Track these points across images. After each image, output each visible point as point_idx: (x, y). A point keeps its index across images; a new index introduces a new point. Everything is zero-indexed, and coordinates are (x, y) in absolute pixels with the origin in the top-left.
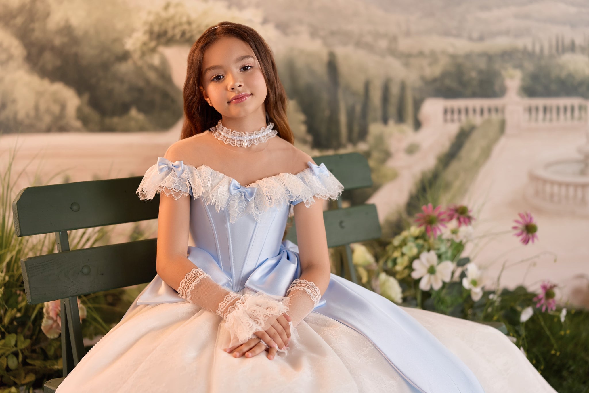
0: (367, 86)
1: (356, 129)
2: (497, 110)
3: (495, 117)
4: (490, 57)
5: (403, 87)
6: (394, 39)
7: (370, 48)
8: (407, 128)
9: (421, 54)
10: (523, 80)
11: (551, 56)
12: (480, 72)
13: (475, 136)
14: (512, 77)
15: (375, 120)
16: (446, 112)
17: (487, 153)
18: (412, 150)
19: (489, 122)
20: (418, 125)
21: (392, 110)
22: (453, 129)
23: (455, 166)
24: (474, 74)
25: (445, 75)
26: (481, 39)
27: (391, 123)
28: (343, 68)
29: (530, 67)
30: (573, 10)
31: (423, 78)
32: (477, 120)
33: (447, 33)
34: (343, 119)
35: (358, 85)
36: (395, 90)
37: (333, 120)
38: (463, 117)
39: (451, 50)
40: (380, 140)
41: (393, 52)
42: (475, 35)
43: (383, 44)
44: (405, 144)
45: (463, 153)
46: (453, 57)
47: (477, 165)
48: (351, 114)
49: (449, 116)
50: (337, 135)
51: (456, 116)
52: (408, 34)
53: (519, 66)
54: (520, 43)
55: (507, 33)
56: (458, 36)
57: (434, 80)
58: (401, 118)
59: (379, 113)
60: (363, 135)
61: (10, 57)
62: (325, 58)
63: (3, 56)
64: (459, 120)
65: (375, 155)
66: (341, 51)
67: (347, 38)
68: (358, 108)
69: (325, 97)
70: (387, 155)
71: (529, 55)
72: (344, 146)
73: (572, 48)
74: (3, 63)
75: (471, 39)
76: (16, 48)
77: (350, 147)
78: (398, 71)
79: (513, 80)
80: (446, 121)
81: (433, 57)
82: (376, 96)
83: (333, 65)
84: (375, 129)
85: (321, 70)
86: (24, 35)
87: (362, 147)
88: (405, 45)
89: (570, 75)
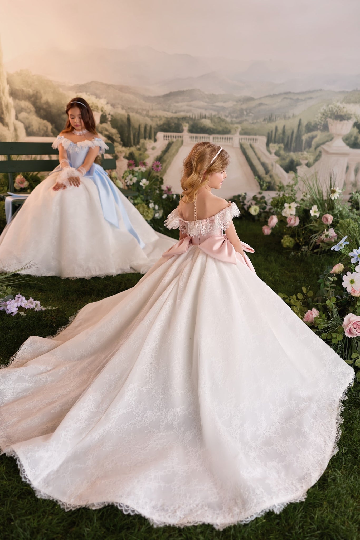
0: (140, 126)
1: (136, 140)
2: (180, 137)
3: (180, 139)
4: (178, 119)
5: (151, 127)
6: (148, 111)
7: (140, 114)
8: (152, 141)
9: (156, 117)
10: (189, 127)
11: (198, 120)
12: (175, 124)
13: (173, 145)
14: (185, 126)
15: (142, 138)
16: (164, 136)
17: (177, 151)
18: (153, 148)
19: (178, 140)
20: (155, 140)
21: (147, 135)
22: (167, 142)
23: (167, 155)
24: (173, 124)
25: (164, 124)
26: (176, 113)
27: (147, 139)
28: (132, 120)
29: (191, 123)
30: (206, 104)
31: (157, 125)
32: (174, 140)
33: (165, 110)
34: (132, 137)
35: (137, 126)
36: (148, 128)
37: (129, 137)
38: (170, 138)
39: (166, 116)
40: (143, 144)
41: (148, 116)
42: (174, 111)
43: (145, 113)
44: (151, 147)
45: (170, 150)
46: (167, 118)
47: (174, 155)
48: (134, 135)
49: (165, 138)
50: (130, 142)
51: (167, 138)
52: (152, 110)
53: (188, 123)
54: (188, 115)
55: (184, 111)
56: (168, 111)
57: (161, 126)
58: (150, 138)
59: (143, 136)
60: (138, 143)
61: (31, 111)
62: (126, 116)
63: (28, 111)
64: (169, 139)
65: (142, 149)
66: (131, 114)
67: (133, 110)
68: (137, 134)
69: (126, 129)
70: (146, 150)
71: (191, 119)
72: (133, 146)
73: (205, 117)
74: (29, 113)
75: (172, 112)
76: (33, 109)
77: (134, 146)
78: (149, 122)
79: (186, 127)
80: (164, 139)
81: (160, 118)
82: (142, 130)
83: (129, 119)
84: (142, 141)
85: (125, 120)
86: (34, 104)
87: (138, 146)
88: (151, 113)
89: (204, 126)
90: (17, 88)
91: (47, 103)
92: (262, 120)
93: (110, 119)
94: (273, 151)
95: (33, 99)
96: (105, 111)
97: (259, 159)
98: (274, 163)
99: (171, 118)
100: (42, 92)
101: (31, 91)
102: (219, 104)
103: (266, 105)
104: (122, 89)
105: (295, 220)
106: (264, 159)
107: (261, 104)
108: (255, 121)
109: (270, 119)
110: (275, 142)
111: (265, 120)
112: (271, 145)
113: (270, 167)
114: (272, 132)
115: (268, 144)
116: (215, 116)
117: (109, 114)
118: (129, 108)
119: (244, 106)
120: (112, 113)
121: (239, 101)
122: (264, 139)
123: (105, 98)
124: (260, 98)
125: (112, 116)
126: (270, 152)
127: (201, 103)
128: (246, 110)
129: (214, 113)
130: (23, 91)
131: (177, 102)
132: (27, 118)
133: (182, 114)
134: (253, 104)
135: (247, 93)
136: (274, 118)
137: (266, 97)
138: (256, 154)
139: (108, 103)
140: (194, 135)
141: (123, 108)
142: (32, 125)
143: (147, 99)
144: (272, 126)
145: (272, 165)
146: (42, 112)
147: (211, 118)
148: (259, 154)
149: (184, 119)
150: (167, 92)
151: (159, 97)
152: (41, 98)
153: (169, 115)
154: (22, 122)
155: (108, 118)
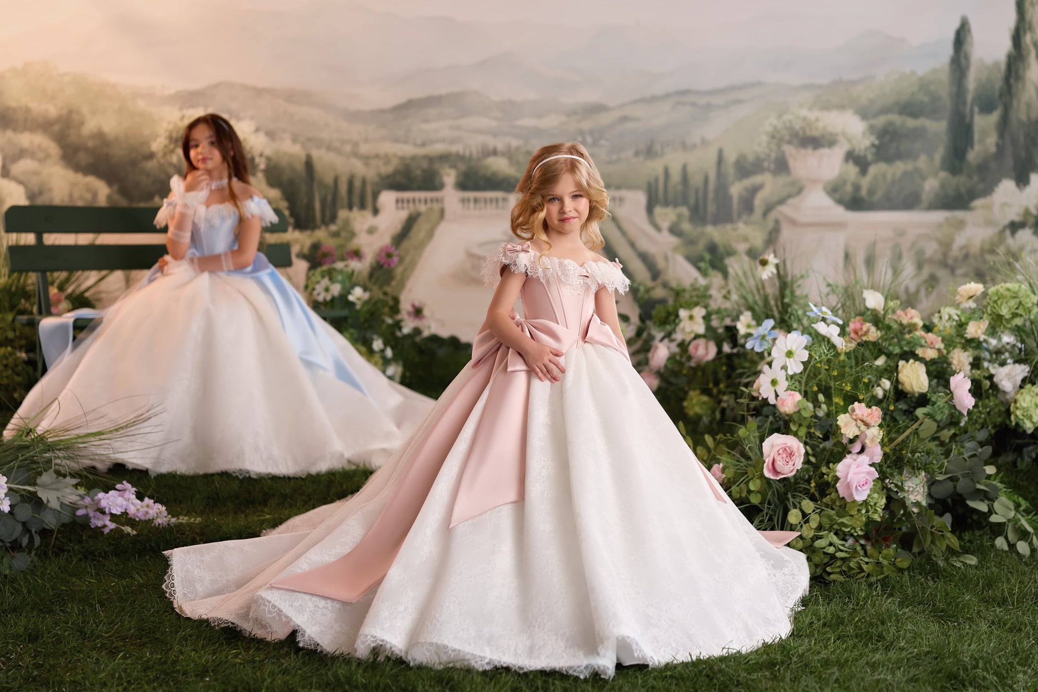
0: (336, 180)
1: (328, 214)
2: (437, 200)
3: (436, 206)
4: (431, 159)
5: (364, 182)
6: (356, 145)
7: (338, 151)
8: (368, 214)
9: (377, 156)
10: (458, 177)
11: (478, 159)
12: (424, 171)
13: (421, 221)
14: (448, 175)
15: (342, 207)
16: (397, 201)
17: (430, 234)
18: (371, 231)
19: (430, 210)
20: (376, 211)
21: (356, 199)
22: (404, 215)
23: (406, 244)
24: (418, 172)
25: (396, 172)
26: (424, 145)
27: (355, 210)
28: (318, 166)
29: (462, 167)
30: (494, 123)
31: (379, 175)
32: (422, 208)
33: (396, 140)
34: (317, 205)
35: (329, 180)
36: (357, 184)
37: (310, 207)
38: (411, 205)
39: (400, 153)
40: (347, 222)
41: (355, 154)
42: (419, 142)
43: (348, 148)
44: (366, 226)
45: (413, 233)
46: (402, 159)
47: (423, 244)
48: (323, 202)
49: (400, 205)
50: (313, 218)
51: (405, 205)
52: (367, 141)
53: (453, 166)
54: (456, 148)
55: (443, 140)
56: (406, 142)
57: (388, 177)
58: (362, 206)
59: (346, 202)
60: (333, 218)
61: (48, 156)
62: (304, 159)
63: (41, 155)
64: (408, 208)
65: (343, 234)
66: (316, 154)
67: (320, 143)
68: (329, 198)
69: (303, 188)
70: (353, 235)
71: (461, 158)
72: (319, 228)
73: (495, 153)
74: (40, 161)
75: (415, 145)
76: (53, 149)
77: (323, 228)
78: (359, 169)
79: (449, 177)
80: (397, 208)
81: (387, 159)
82: (343, 189)
83: (309, 164)
84: (343, 214)
85: (300, 168)
86: (61, 139)
87: (333, 228)
88: (364, 149)
89: (494, 174)
90: (13, 104)
91: (100, 135)
92: (630, 153)
93: (262, 166)
94: (665, 225)
95: (57, 128)
96: (251, 148)
97: (632, 245)
98: (670, 254)
99: (414, 158)
100: (85, 110)
101: (52, 111)
102: (528, 122)
103: (637, 119)
104: (291, 96)
105: (707, 348)
106: (644, 245)
107: (624, 119)
108: (614, 157)
109: (650, 152)
110: (666, 204)
111: (637, 154)
112: (658, 210)
113: (661, 264)
114: (656, 180)
115: (650, 209)
116: (518, 149)
117: (261, 155)
118: (309, 140)
119: (587, 125)
120: (268, 152)
121: (572, 113)
122: (639, 198)
123: (252, 118)
124: (622, 106)
125: (269, 159)
126: (658, 228)
127: (483, 122)
128: (591, 133)
129: (515, 143)
130: (28, 110)
131: (426, 121)
132: (36, 173)
133: (439, 148)
134: (605, 119)
135: (590, 96)
136: (657, 147)
137: (635, 102)
138: (623, 233)
139: (257, 130)
140: (471, 195)
141: (295, 140)
142: (50, 190)
143: (355, 116)
144: (655, 167)
145: (666, 258)
146: (83, 158)
147: (509, 154)
148: (632, 232)
149: (445, 158)
150: (401, 99)
151: (382, 112)
152: (82, 123)
153: (408, 150)
154: (20, 182)
155: (258, 165)
